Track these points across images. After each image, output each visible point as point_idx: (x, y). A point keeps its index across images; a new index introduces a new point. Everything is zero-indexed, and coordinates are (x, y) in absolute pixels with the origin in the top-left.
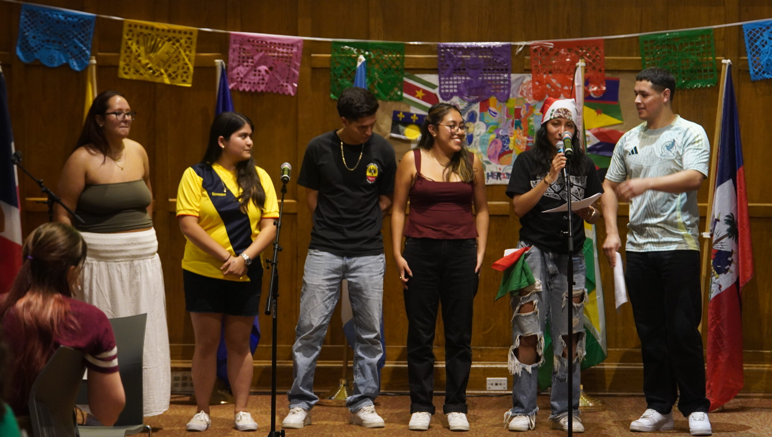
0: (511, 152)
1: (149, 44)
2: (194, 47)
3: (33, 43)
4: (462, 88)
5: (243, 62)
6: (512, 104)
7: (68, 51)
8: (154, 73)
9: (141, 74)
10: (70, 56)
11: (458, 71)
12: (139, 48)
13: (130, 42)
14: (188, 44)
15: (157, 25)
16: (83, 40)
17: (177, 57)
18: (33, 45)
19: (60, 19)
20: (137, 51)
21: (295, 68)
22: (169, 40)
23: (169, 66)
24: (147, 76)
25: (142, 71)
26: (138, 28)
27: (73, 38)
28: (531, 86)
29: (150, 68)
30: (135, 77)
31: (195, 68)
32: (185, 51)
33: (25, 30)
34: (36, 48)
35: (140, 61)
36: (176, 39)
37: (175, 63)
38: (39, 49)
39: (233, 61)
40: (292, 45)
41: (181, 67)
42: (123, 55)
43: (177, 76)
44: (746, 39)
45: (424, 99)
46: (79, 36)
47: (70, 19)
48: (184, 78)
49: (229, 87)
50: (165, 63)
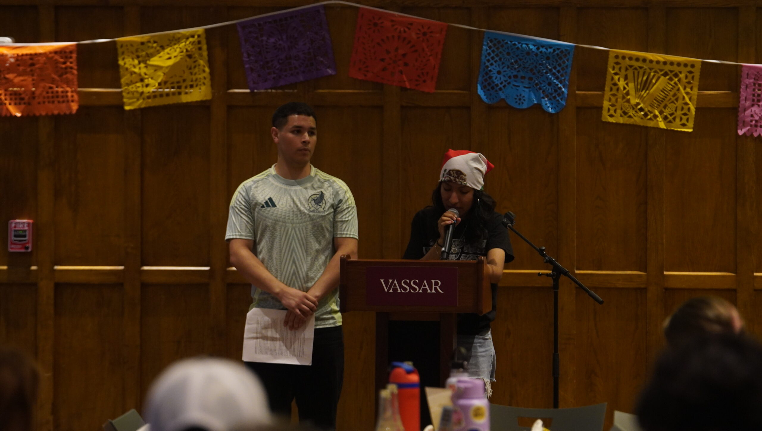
1: (640, 80)
2: (696, 83)
3: (497, 80)
5: (759, 101)
7: (540, 89)
8: (646, 115)
9: (630, 117)
10: (542, 95)
12: (627, 84)
13: (616, 77)
14: (689, 79)
15: (650, 56)
16: (559, 75)
17: (675, 95)
18: (496, 82)
19: (532, 49)
20: (625, 88)
22: (665, 74)
23: (665, 107)
24: (637, 119)
25: (631, 113)
26: (627, 59)
27: (546, 73)
29: (641, 110)
30: (621, 121)
31: (697, 109)
32: (685, 88)
33: (488, 64)
34: (500, 86)
35: (628, 101)
36: (674, 73)
37: (673, 102)
38: (504, 86)
39: (746, 99)
41: (679, 108)
42: (608, 94)
43: (674, 119)
46: (554, 71)
47: (544, 50)
48: (684, 121)
49: (741, 132)
50: (660, 102)
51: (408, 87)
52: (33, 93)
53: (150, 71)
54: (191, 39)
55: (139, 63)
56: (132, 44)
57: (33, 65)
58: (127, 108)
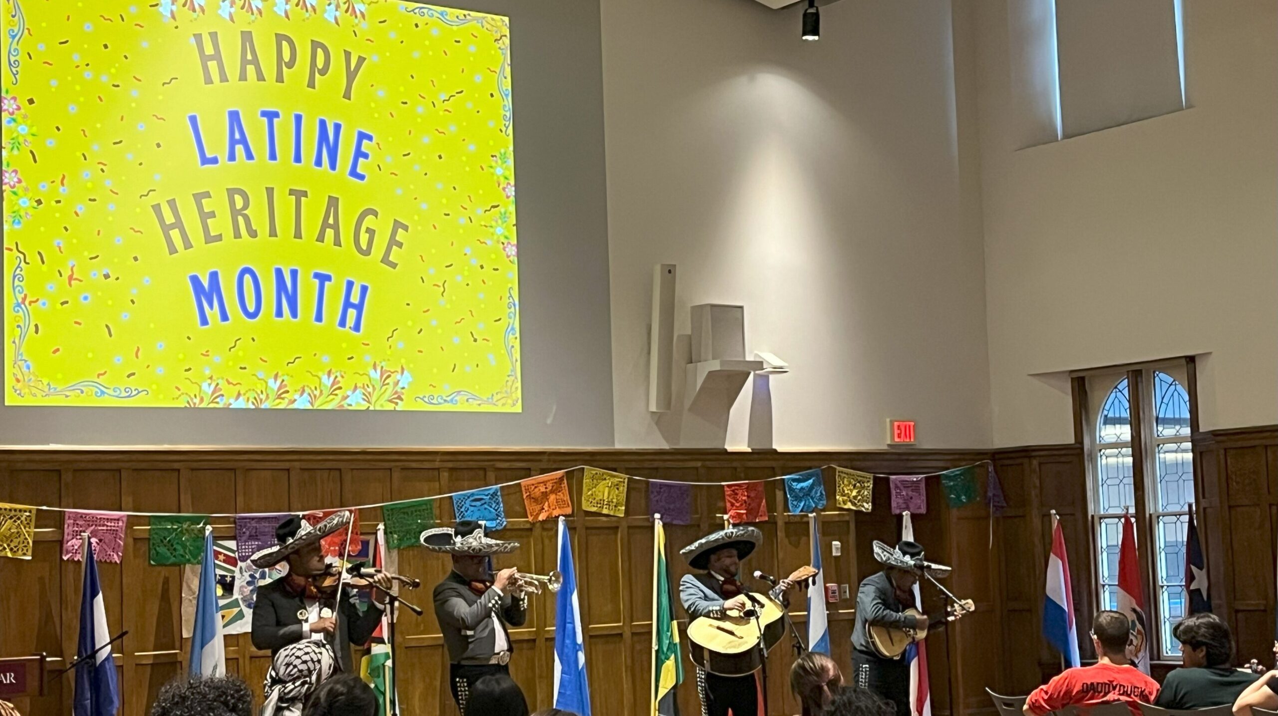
2: (33, 524)
5: (77, 535)
11: (252, 537)
14: (28, 521)
17: (18, 532)
21: (120, 539)
22: (11, 518)
23: (11, 541)
31: (34, 542)
32: (25, 528)
36: (17, 517)
37: (17, 538)
39: (68, 535)
40: (118, 520)
41: (21, 542)
43: (18, 550)
44: (455, 507)
45: (224, 561)
48: (25, 551)
49: (65, 558)
50: (7, 538)
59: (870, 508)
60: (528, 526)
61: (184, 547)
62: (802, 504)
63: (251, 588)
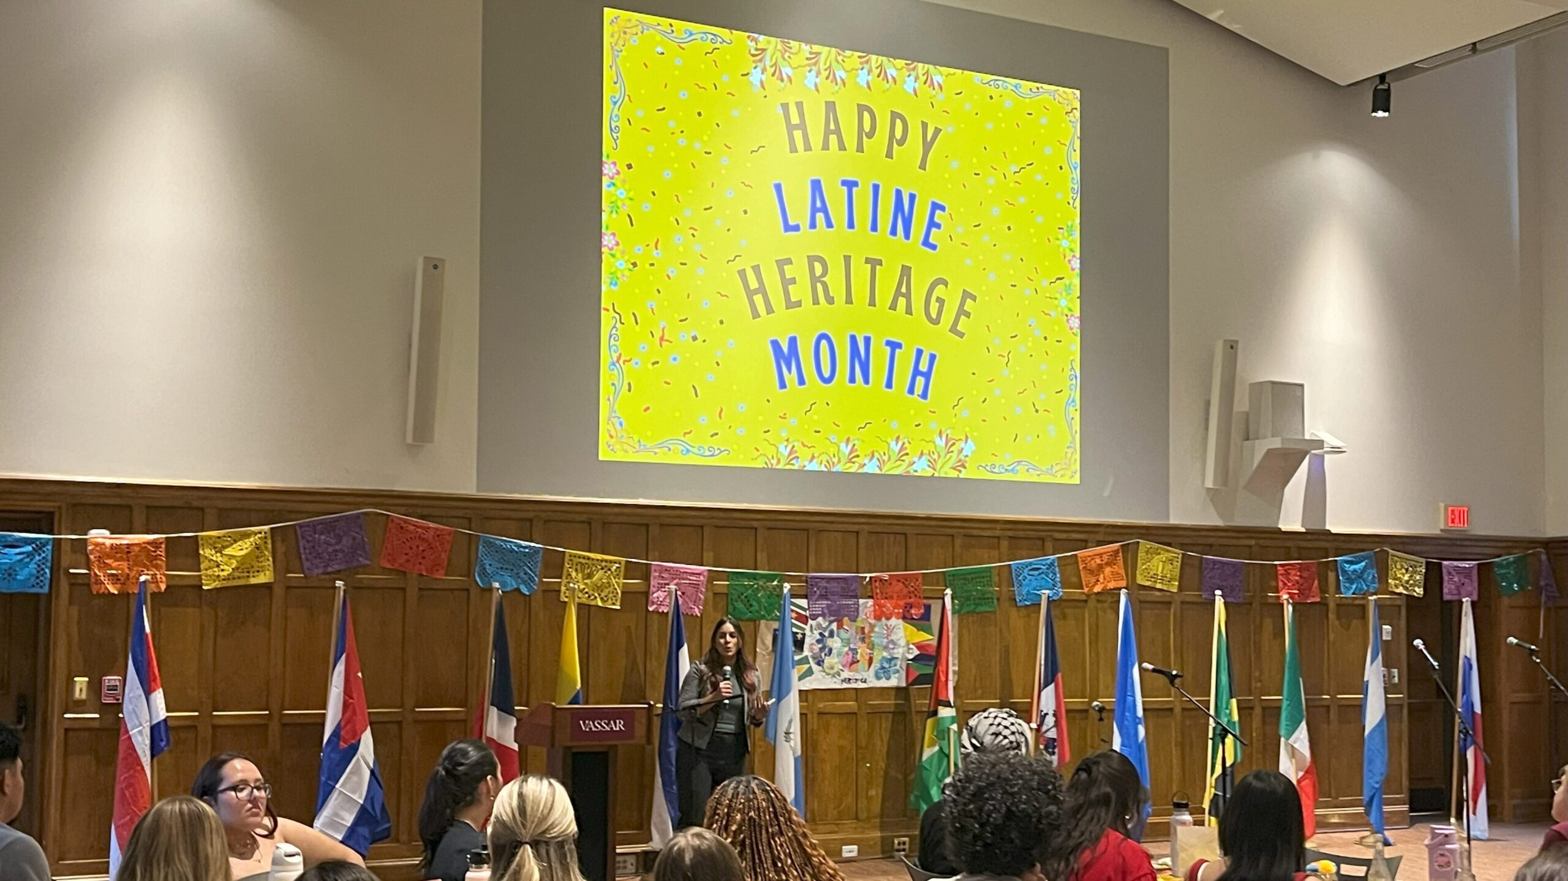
0: (858, 661)
1: (586, 572)
2: (622, 575)
3: (490, 570)
4: (826, 611)
5: (662, 588)
6: (859, 623)
7: (518, 577)
8: (589, 597)
9: (579, 597)
10: (520, 582)
11: (823, 597)
12: (577, 575)
13: (570, 570)
14: (617, 572)
15: (592, 555)
16: (532, 568)
17: (608, 583)
18: (488, 571)
19: (513, 549)
20: (575, 578)
21: (701, 593)
22: (602, 569)
23: (602, 591)
24: (585, 599)
25: (580, 595)
26: (577, 558)
27: (523, 566)
28: (872, 609)
29: (587, 593)
31: (623, 593)
32: (615, 578)
33: (482, 559)
34: (491, 574)
35: (578, 587)
36: (607, 568)
37: (607, 588)
38: (494, 575)
39: (654, 587)
40: (700, 574)
41: (611, 592)
42: (564, 581)
43: (608, 599)
44: (1014, 575)
45: (796, 619)
46: (528, 564)
47: (522, 550)
48: (614, 601)
49: (651, 609)
50: (598, 588)
51: (424, 574)
52: (128, 575)
53: (225, 559)
54: (259, 535)
55: (216, 552)
56: (210, 537)
57: (129, 552)
58: (205, 588)
59: (1422, 593)
60: (1084, 597)
61: (759, 601)
62: (1354, 587)
63: (820, 646)
